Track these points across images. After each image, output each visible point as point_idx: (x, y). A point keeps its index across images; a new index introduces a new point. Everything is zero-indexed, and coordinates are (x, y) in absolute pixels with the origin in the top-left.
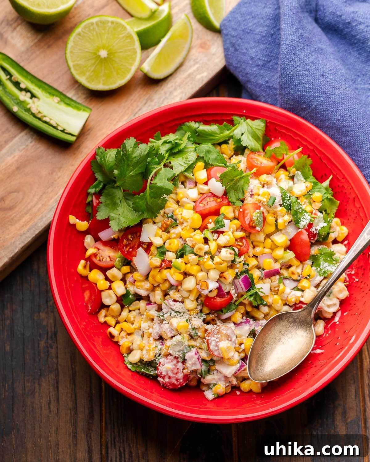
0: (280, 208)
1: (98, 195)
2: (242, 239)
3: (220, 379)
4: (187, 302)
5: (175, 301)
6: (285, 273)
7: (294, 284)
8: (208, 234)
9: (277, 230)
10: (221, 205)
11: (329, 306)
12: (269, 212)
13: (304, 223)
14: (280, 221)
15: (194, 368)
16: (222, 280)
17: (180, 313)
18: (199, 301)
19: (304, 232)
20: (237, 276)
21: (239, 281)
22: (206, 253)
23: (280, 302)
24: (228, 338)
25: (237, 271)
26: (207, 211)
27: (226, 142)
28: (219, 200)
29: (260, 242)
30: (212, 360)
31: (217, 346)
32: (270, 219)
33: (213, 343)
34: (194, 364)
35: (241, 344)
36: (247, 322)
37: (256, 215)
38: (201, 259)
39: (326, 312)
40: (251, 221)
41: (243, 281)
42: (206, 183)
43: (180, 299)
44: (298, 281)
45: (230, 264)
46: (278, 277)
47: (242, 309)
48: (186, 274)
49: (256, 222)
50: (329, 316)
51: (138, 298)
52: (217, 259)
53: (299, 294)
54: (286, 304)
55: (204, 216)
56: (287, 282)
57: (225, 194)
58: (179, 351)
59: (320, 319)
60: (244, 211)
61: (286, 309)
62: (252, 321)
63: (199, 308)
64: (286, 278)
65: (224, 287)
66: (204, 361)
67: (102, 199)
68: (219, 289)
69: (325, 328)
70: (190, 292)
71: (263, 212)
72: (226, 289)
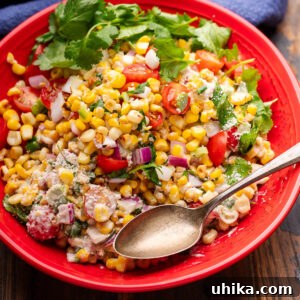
0: (208, 100)
1: (44, 45)
2: (158, 113)
3: (86, 245)
4: (81, 154)
5: (71, 152)
6: (193, 169)
7: (198, 183)
8: (125, 95)
9: (199, 122)
10: (149, 76)
11: (227, 217)
12: (196, 101)
13: (228, 126)
14: (204, 113)
15: (63, 221)
16: (122, 141)
17: (71, 165)
18: (94, 159)
19: (226, 133)
20: (139, 145)
21: (140, 152)
22: (115, 111)
23: (177, 193)
24: (108, 203)
25: (140, 139)
26: (133, 78)
27: (186, 38)
28: (149, 71)
29: (178, 128)
30: (86, 222)
31: (93, 206)
32: (195, 108)
33: (90, 201)
34: (64, 217)
35: (120, 217)
36: (136, 200)
37: (180, 96)
38: (107, 114)
39: (223, 222)
40: (174, 100)
41: (144, 152)
42: (144, 55)
43: (76, 151)
44: (203, 181)
45: (135, 128)
46: (184, 169)
47: (134, 184)
48: (89, 126)
49: (179, 103)
50: (224, 228)
51: (43, 145)
52: (123, 118)
53: (199, 192)
54: (183, 199)
55: (129, 80)
56: (191, 178)
57: (158, 69)
58: (55, 201)
59: (215, 229)
60: (171, 88)
61: (181, 203)
62: (141, 201)
63: (92, 166)
64: (193, 174)
65: (121, 150)
66: (77, 220)
67: (47, 50)
68: (116, 150)
69: (216, 239)
70: (86, 144)
71: (189, 99)
72: (123, 153)
